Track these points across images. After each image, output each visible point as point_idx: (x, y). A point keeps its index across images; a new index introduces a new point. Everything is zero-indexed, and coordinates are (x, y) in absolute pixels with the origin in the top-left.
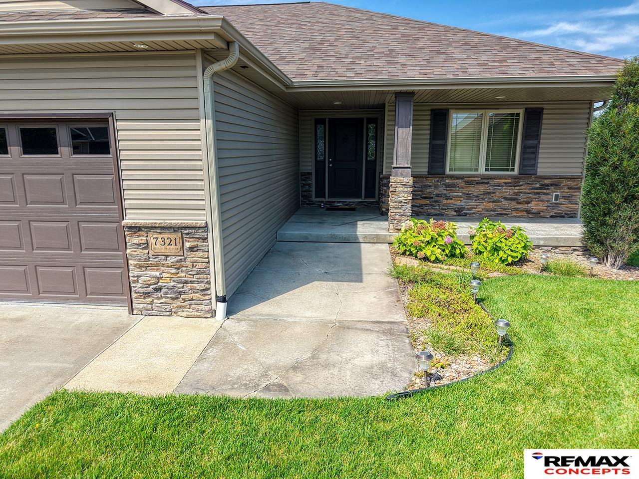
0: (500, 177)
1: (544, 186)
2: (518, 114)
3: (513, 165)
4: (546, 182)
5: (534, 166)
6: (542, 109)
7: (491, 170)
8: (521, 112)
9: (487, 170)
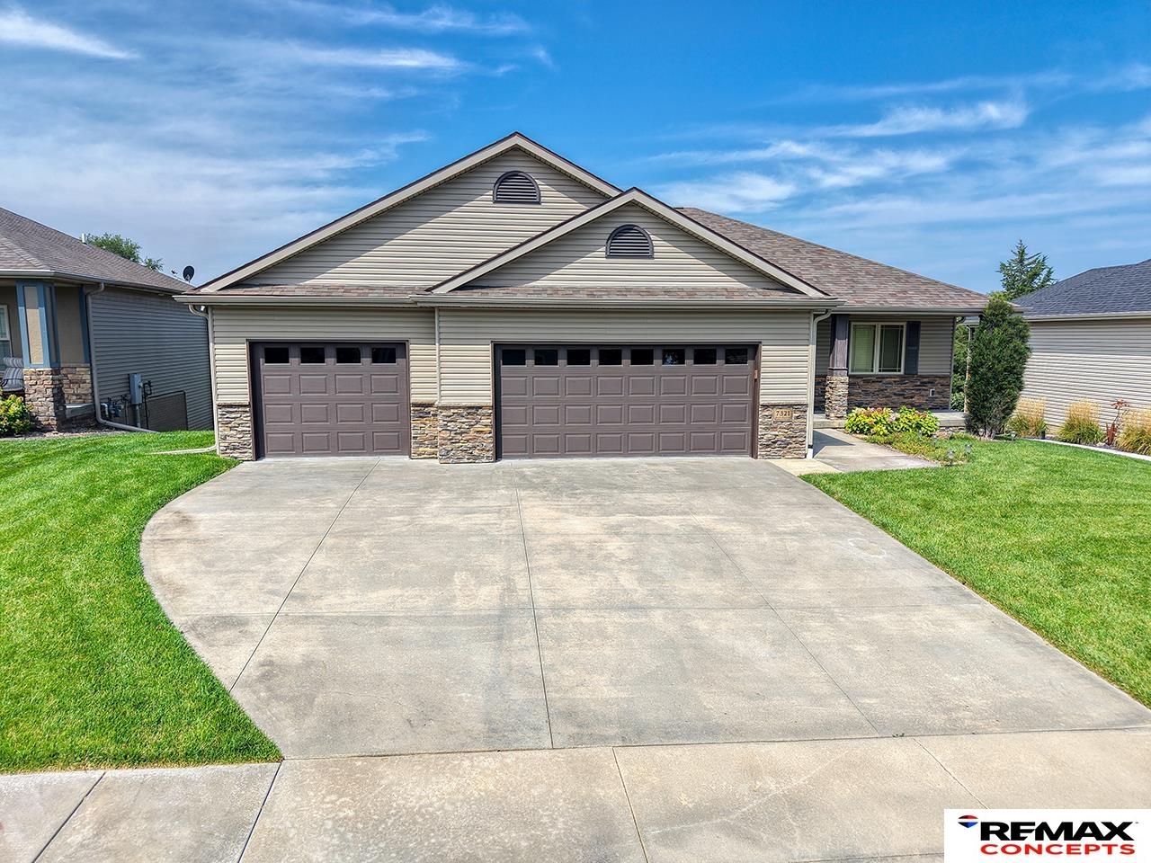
0: (890, 377)
1: (923, 384)
2: (902, 326)
3: (900, 367)
4: (925, 380)
5: (916, 368)
6: (920, 322)
7: (884, 371)
8: (904, 324)
9: (880, 371)
